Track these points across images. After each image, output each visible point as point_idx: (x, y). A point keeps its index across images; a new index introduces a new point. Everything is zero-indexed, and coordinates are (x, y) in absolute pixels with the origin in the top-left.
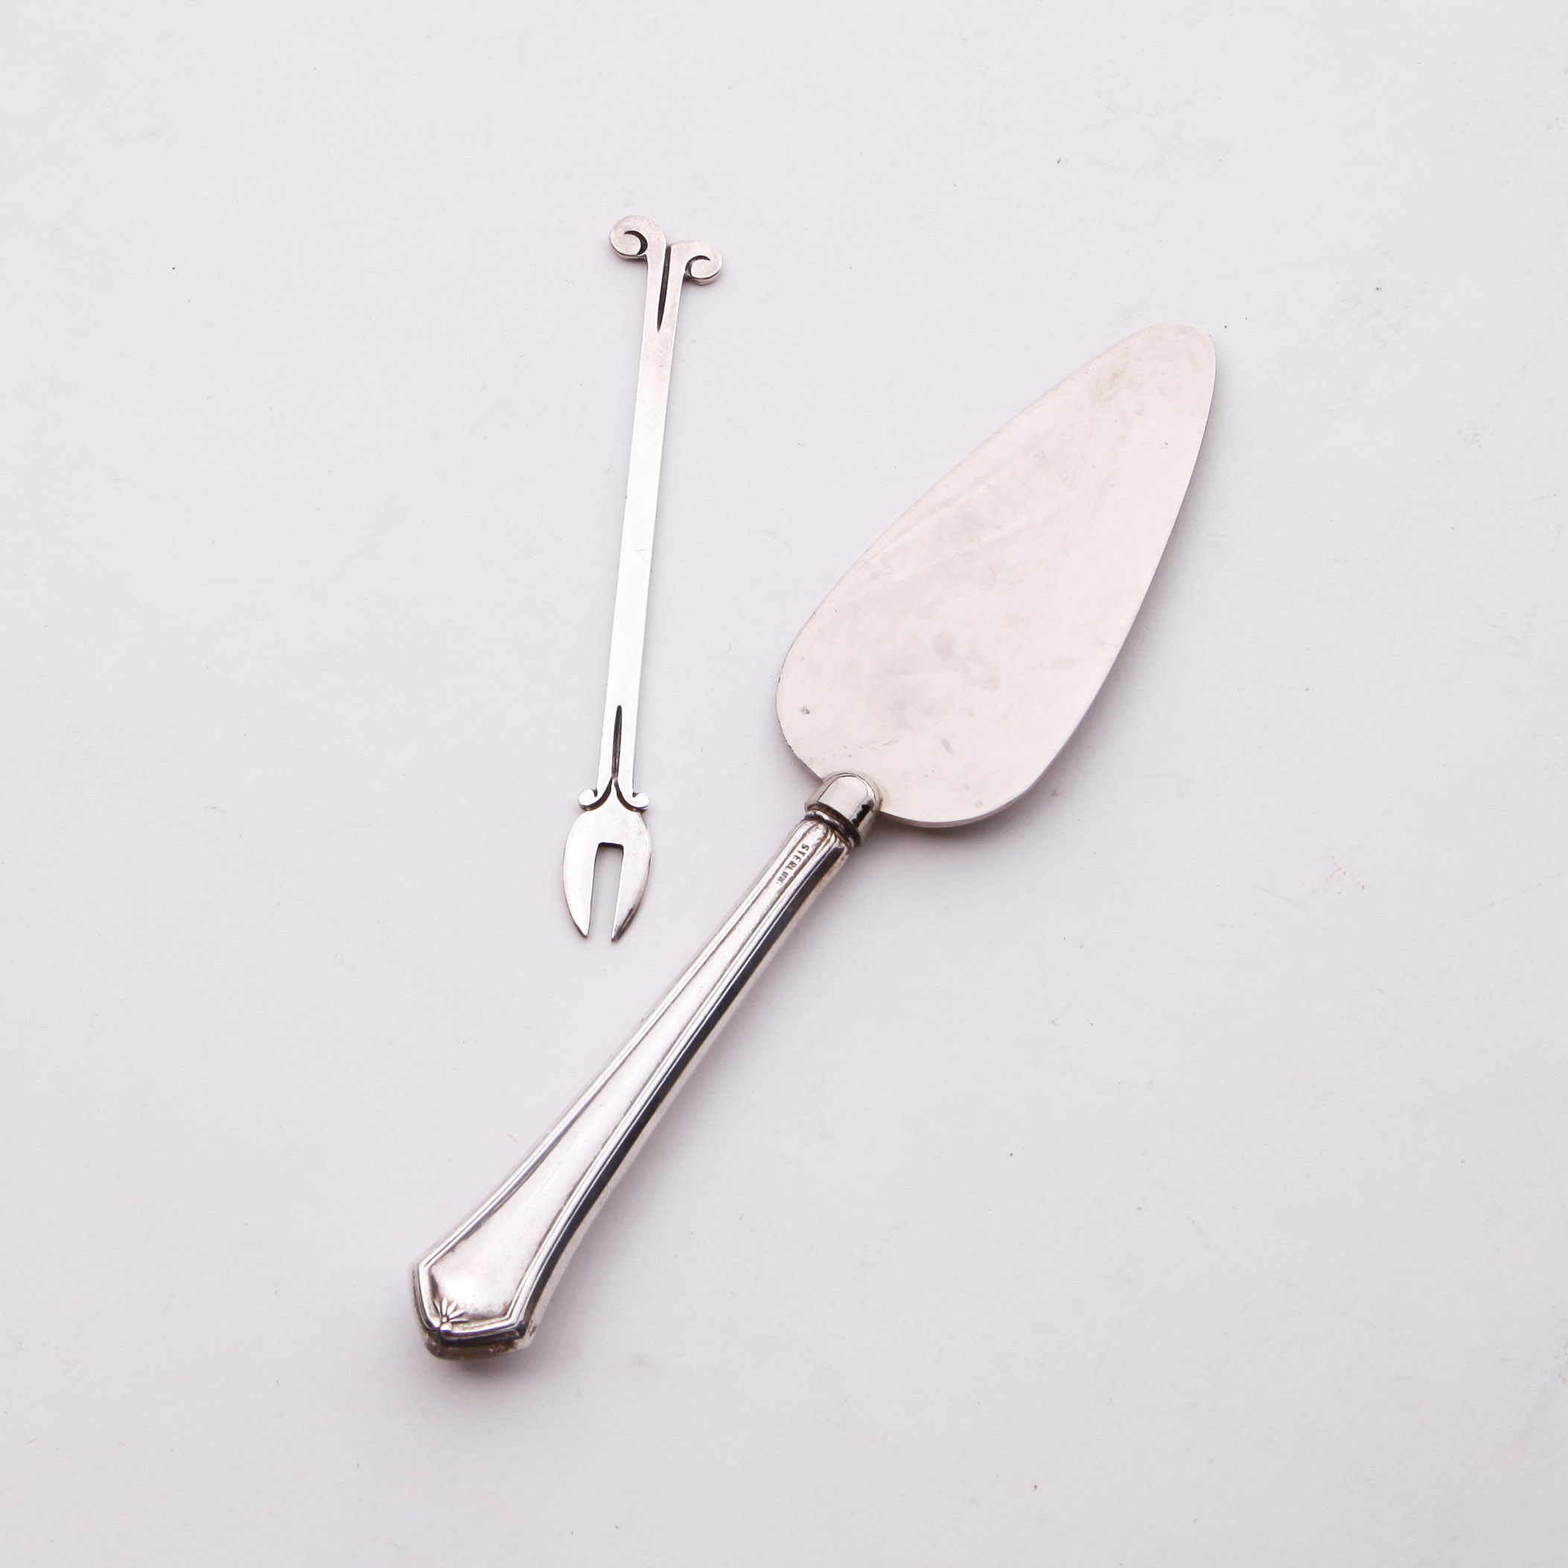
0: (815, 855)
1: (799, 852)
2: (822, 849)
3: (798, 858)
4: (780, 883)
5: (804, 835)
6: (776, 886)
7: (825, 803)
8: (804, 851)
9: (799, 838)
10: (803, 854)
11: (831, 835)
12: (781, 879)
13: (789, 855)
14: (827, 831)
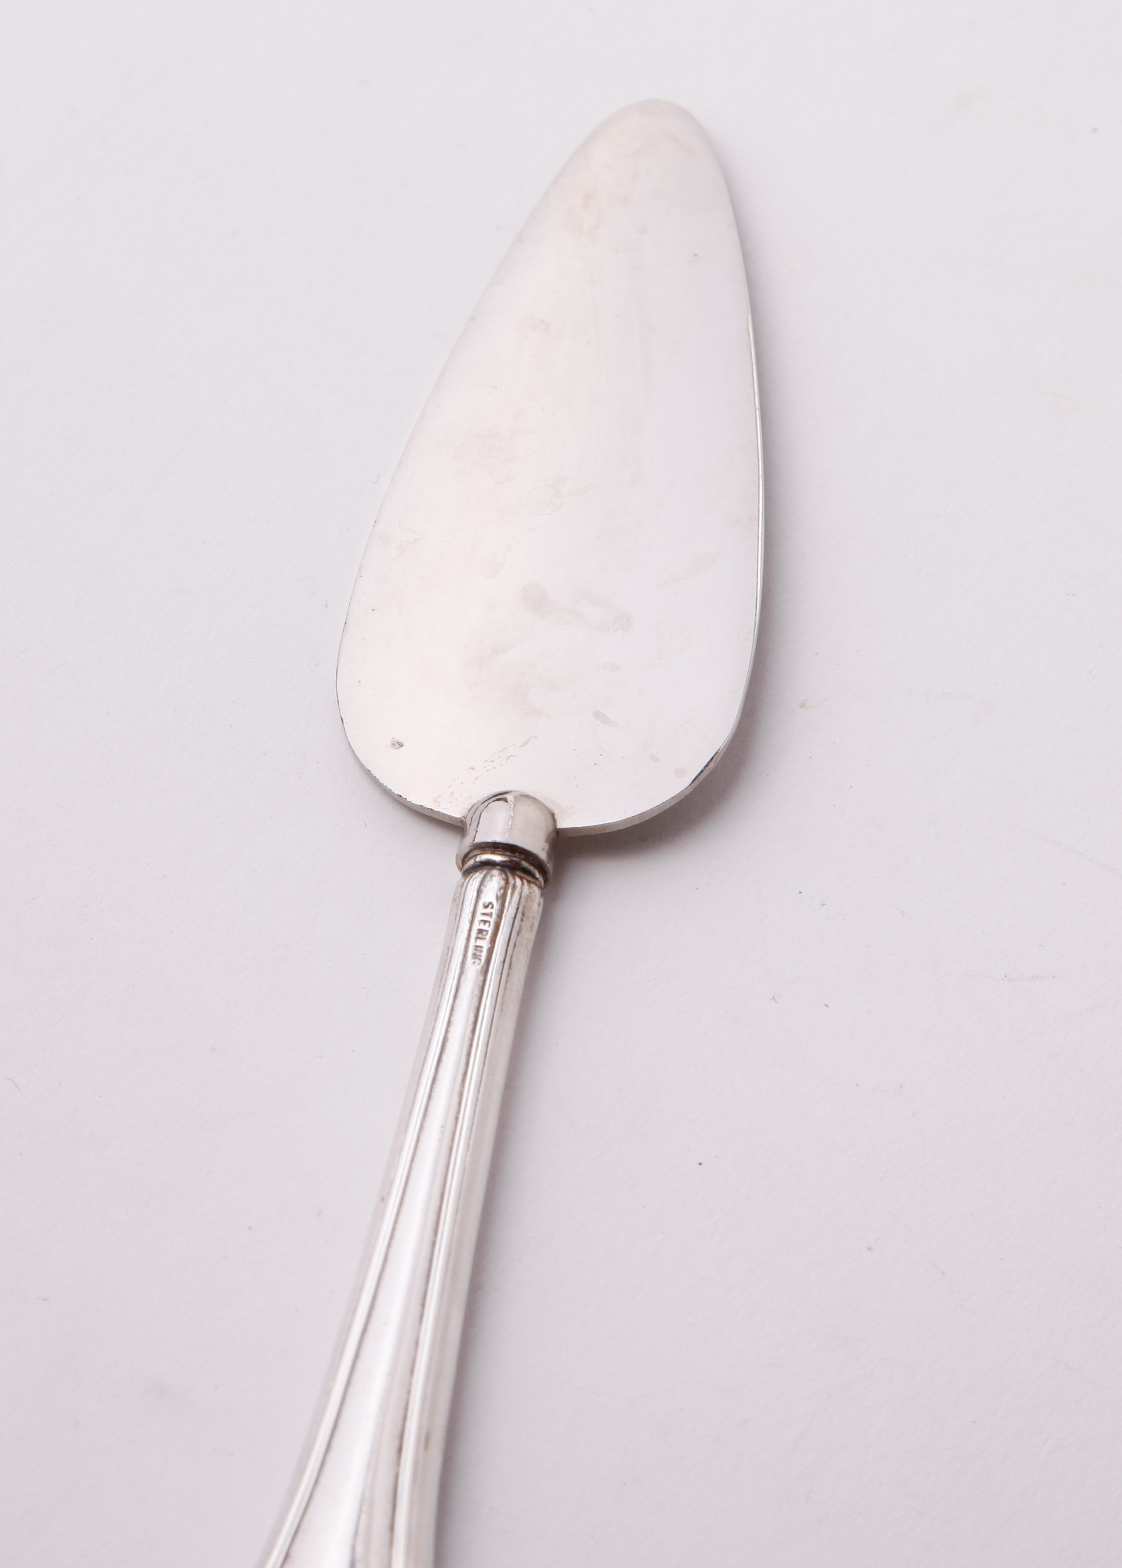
0: (505, 911)
1: (484, 914)
2: (511, 899)
3: (485, 922)
4: (477, 961)
5: (479, 892)
6: (473, 969)
7: (483, 840)
8: (488, 911)
9: (474, 897)
10: (490, 915)
11: (514, 879)
12: (475, 956)
13: (472, 922)
14: (506, 874)
